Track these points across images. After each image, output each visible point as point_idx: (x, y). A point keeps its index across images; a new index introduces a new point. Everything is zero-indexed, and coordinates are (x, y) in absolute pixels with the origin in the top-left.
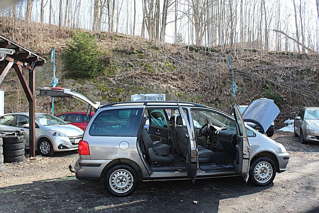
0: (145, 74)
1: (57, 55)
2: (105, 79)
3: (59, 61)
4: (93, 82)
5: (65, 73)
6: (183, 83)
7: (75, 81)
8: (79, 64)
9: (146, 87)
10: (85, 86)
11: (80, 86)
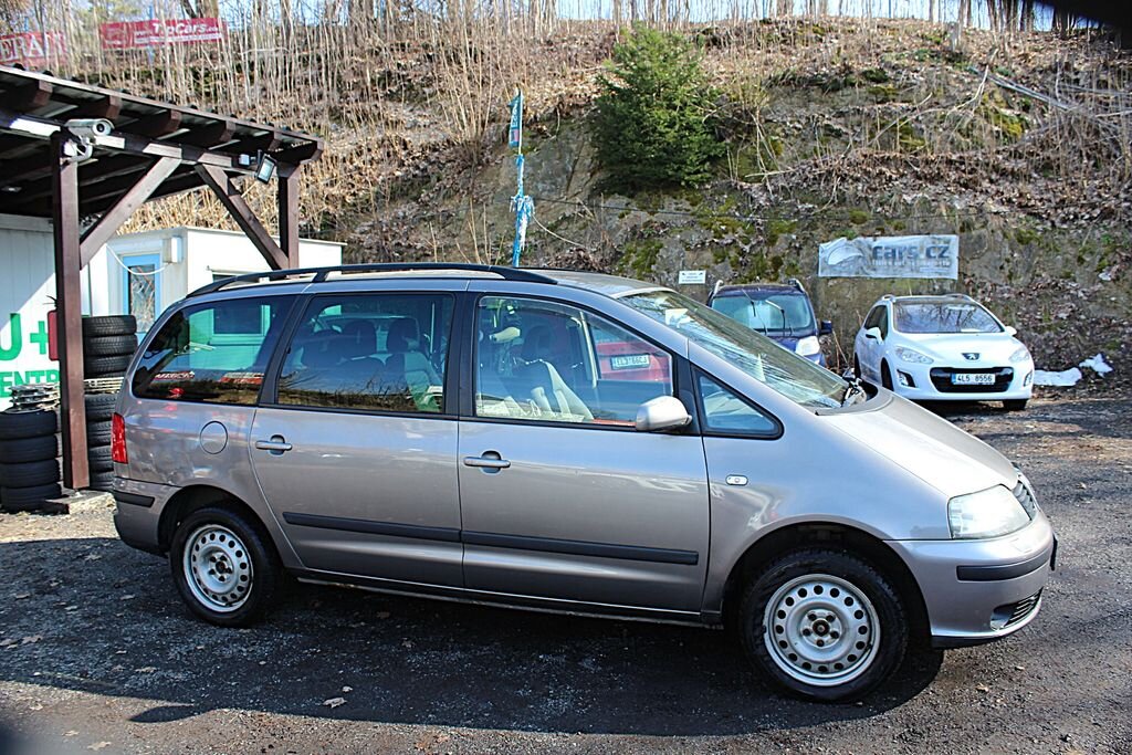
0: (885, 161)
1: (577, 117)
2: (732, 189)
3: (581, 138)
4: (688, 203)
5: (602, 178)
6: (1047, 190)
7: (630, 200)
8: (633, 141)
9: (879, 209)
10: (658, 218)
11: (644, 216)
